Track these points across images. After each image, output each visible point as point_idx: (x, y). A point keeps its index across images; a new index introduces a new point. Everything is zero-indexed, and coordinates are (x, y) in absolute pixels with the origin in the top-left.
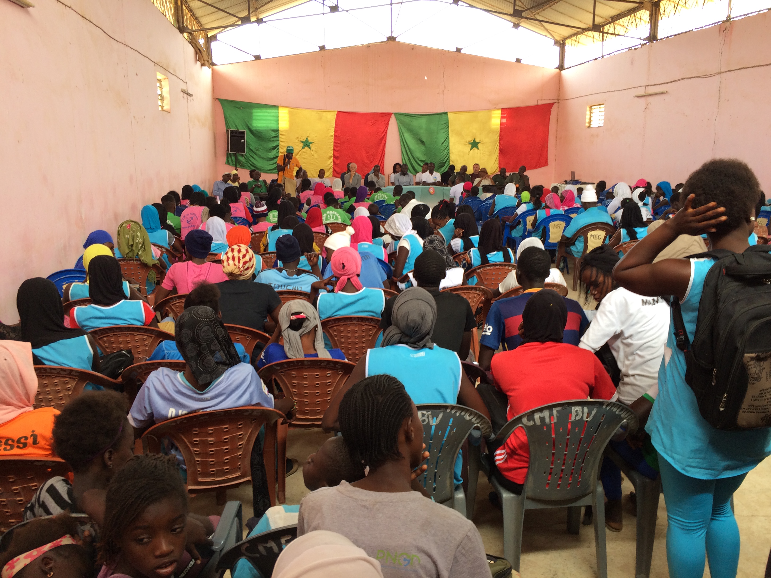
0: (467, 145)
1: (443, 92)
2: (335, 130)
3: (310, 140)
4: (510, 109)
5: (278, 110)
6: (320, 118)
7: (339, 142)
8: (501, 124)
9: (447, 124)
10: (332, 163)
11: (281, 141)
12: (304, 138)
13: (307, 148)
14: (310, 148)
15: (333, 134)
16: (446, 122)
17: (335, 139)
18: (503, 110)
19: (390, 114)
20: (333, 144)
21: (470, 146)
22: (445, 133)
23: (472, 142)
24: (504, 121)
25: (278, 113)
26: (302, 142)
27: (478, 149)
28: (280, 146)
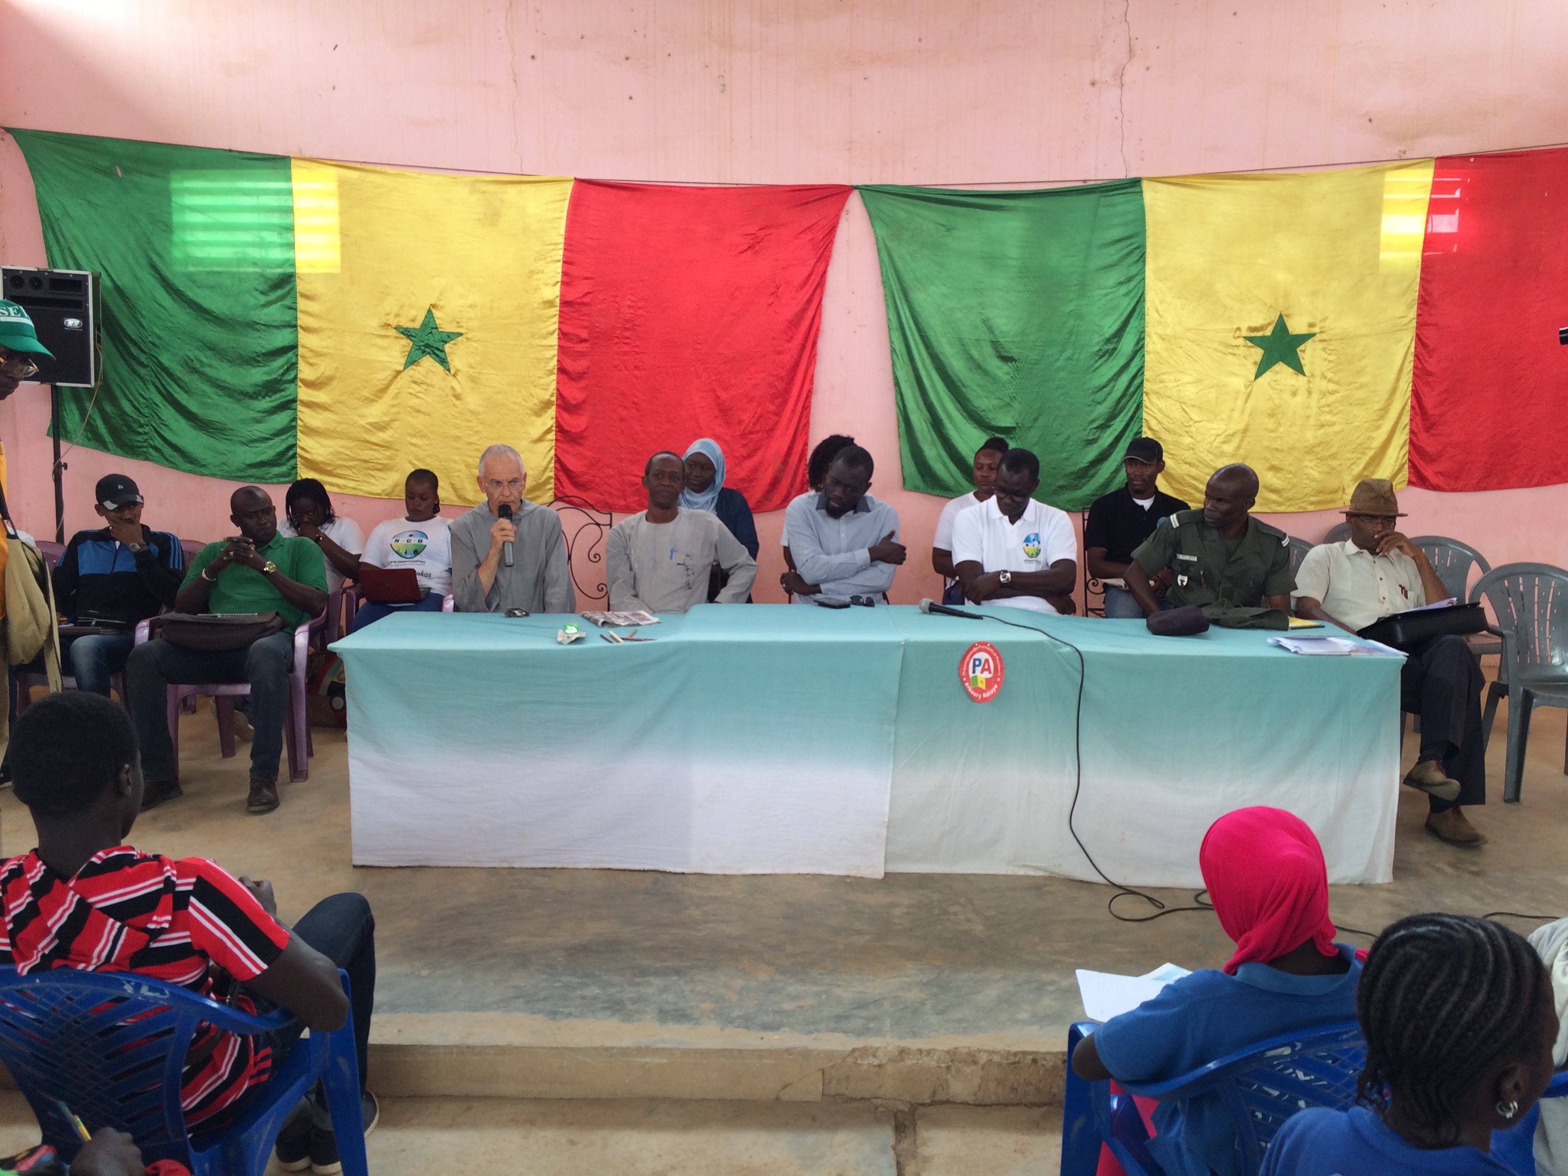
0: (1242, 351)
1: (1120, 75)
2: (565, 274)
3: (444, 322)
4: (1483, 159)
5: (289, 179)
6: (492, 218)
7: (584, 334)
8: (1431, 241)
9: (1137, 241)
10: (552, 436)
11: (307, 330)
12: (413, 313)
13: (428, 362)
14: (443, 362)
15: (554, 292)
16: (1130, 230)
17: (563, 319)
18: (1444, 164)
19: (840, 193)
20: (554, 340)
21: (1258, 353)
22: (1124, 289)
23: (1268, 332)
24: (1447, 224)
25: (290, 192)
26: (406, 333)
27: (1299, 369)
28: (301, 350)
